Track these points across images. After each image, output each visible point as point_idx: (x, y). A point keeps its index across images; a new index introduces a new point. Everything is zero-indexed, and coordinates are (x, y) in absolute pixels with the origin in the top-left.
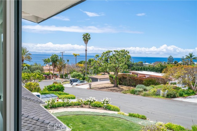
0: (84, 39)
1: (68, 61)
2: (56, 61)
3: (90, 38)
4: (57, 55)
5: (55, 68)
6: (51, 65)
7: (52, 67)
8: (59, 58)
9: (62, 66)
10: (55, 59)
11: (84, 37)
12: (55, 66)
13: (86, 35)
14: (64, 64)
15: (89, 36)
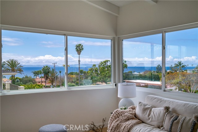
0: (77, 50)
1: (60, 72)
2: (48, 73)
3: (83, 49)
4: (49, 67)
5: (47, 80)
6: (42, 77)
7: (43, 80)
8: (51, 70)
9: (54, 78)
10: (47, 71)
11: (76, 48)
12: (47, 78)
13: (79, 46)
14: (56, 75)
15: (82, 47)
